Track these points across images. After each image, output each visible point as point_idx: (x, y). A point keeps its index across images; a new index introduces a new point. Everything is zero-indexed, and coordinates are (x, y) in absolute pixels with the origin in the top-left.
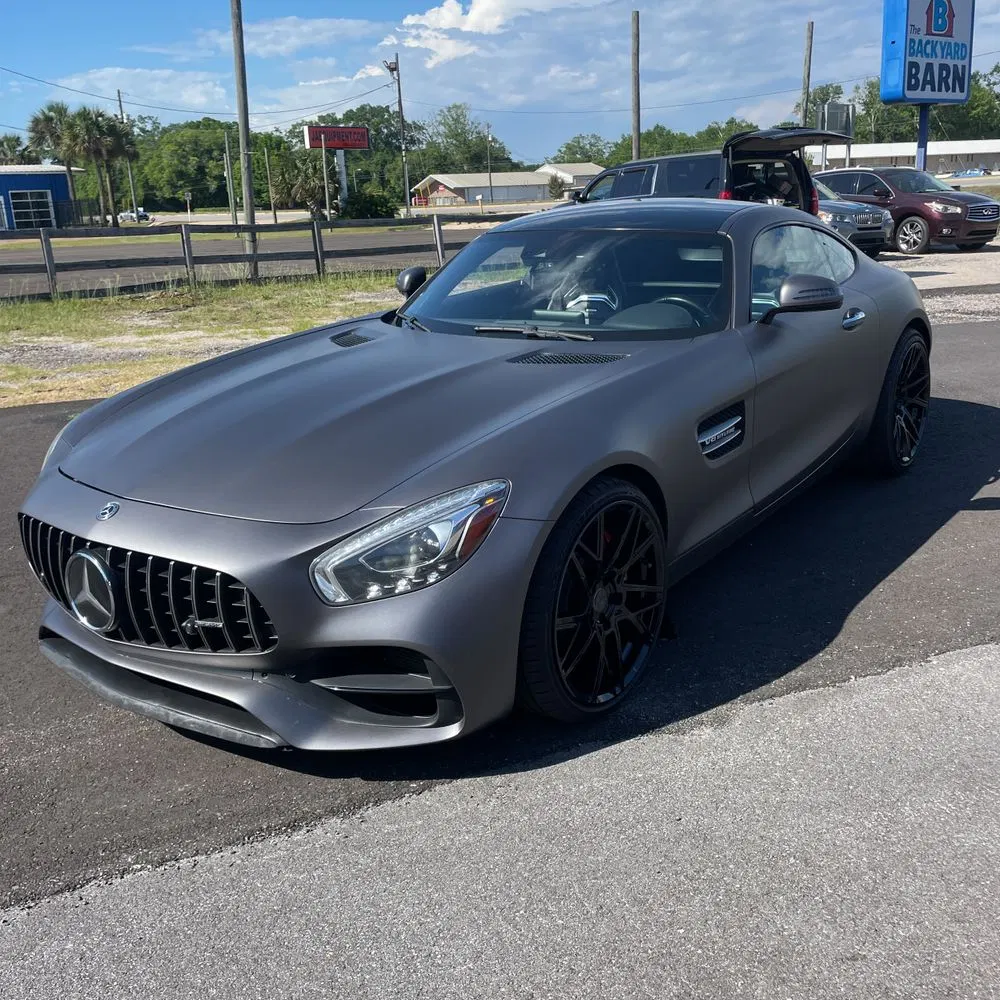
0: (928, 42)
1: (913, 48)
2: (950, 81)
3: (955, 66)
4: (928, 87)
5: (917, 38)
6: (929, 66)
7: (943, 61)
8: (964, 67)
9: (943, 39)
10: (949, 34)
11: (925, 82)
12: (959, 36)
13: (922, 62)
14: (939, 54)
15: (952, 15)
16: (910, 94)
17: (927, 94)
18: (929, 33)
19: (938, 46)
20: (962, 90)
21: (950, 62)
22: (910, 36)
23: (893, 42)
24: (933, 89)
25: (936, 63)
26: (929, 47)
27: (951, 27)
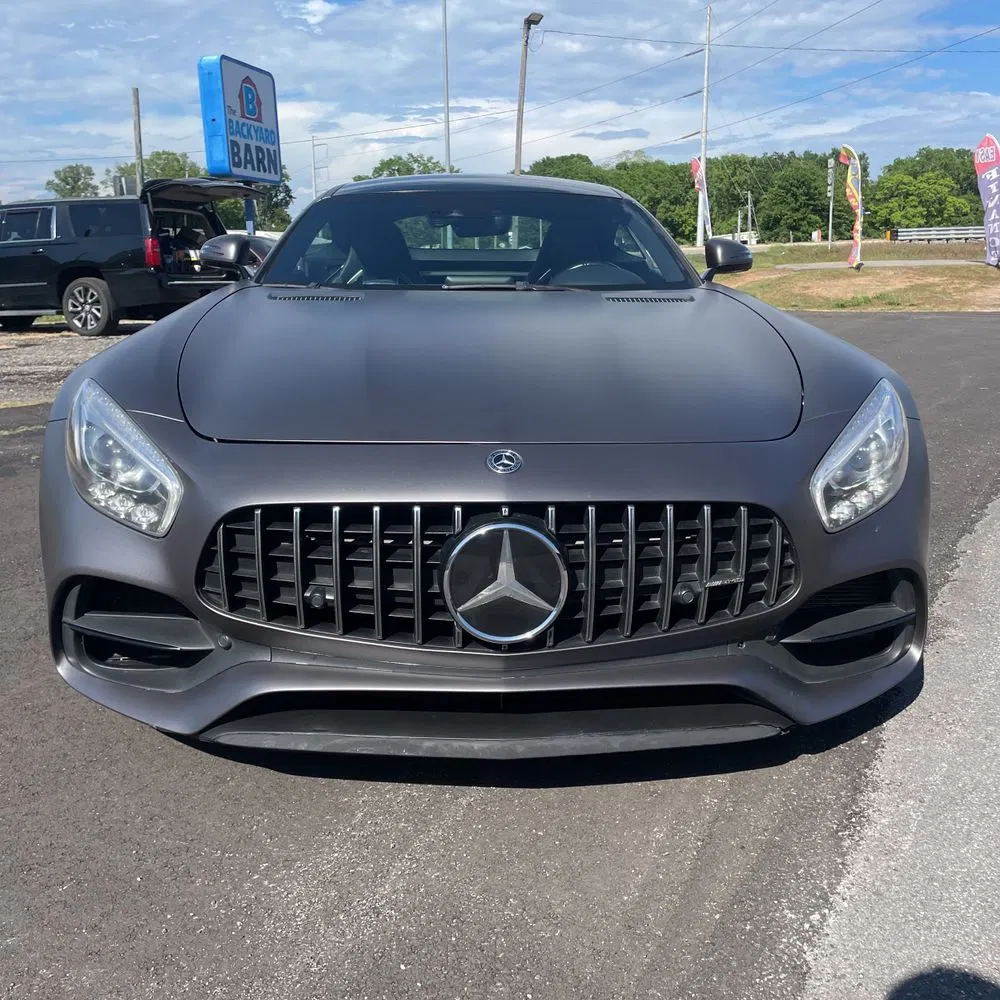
0: (243, 124)
1: (233, 128)
2: (266, 162)
3: (268, 150)
4: (249, 166)
5: (235, 119)
6: (247, 147)
7: (258, 144)
8: (275, 151)
9: (256, 124)
10: (259, 120)
11: (246, 162)
12: (266, 124)
13: (242, 142)
14: (255, 138)
15: (259, 104)
16: (236, 171)
17: (249, 172)
18: (243, 116)
19: (252, 129)
20: (276, 173)
21: (265, 147)
22: (229, 116)
23: (214, 120)
24: (253, 169)
25: (253, 144)
26: (245, 129)
27: (260, 115)
